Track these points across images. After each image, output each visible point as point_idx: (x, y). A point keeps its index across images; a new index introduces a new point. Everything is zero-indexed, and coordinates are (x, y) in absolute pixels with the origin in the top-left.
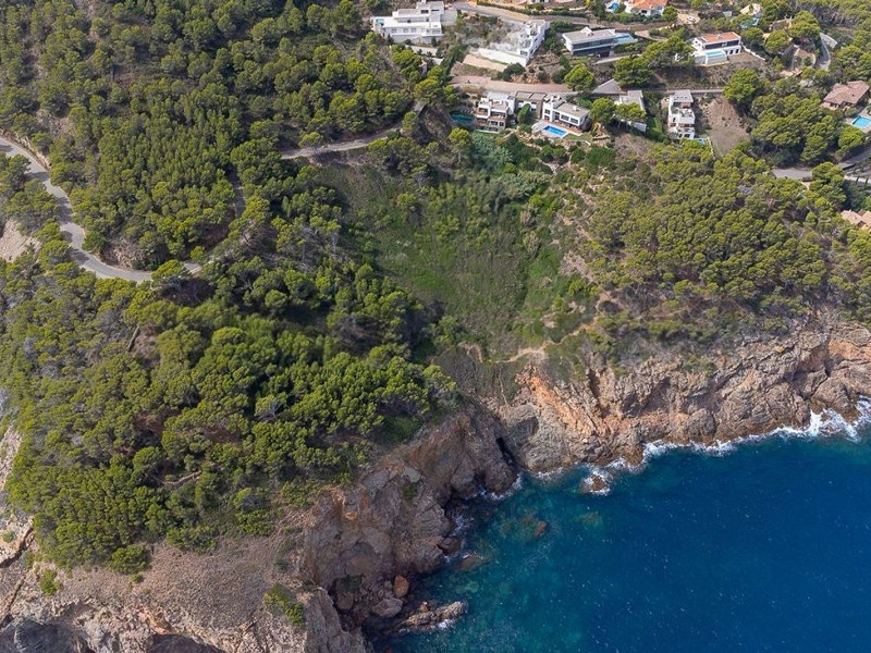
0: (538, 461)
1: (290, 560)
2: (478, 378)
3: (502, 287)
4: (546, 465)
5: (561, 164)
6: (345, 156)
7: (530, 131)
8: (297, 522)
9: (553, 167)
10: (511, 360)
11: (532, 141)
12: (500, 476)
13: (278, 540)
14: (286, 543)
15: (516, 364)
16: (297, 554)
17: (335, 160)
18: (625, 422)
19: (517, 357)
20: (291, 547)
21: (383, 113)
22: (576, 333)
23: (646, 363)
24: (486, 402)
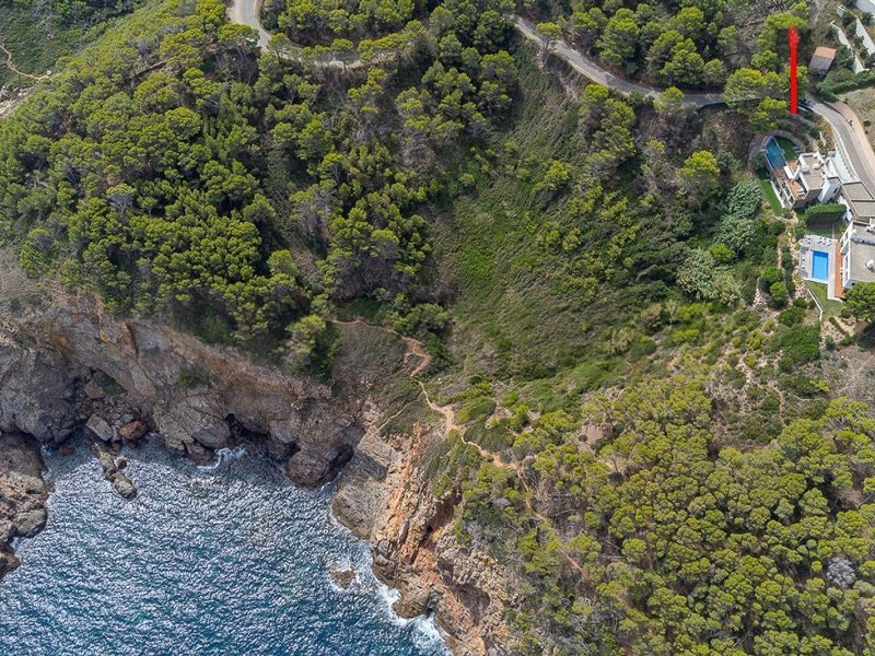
0: (344, 500)
1: (25, 308)
2: (388, 382)
3: (530, 344)
4: (345, 511)
5: (769, 306)
6: (572, 78)
7: (800, 237)
8: (54, 292)
9: (758, 298)
10: (431, 405)
11: (786, 250)
12: (301, 468)
13: (32, 288)
14: (34, 296)
15: (430, 412)
16: (34, 311)
17: (560, 73)
18: (433, 575)
19: (438, 409)
20: (35, 302)
21: (662, 66)
22: (484, 453)
23: (485, 557)
24: (369, 407)
